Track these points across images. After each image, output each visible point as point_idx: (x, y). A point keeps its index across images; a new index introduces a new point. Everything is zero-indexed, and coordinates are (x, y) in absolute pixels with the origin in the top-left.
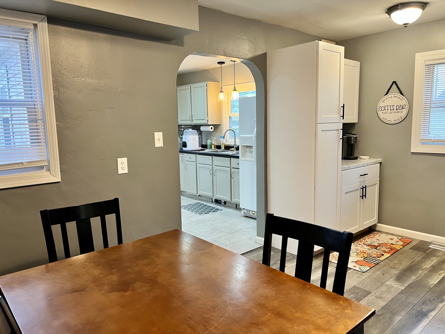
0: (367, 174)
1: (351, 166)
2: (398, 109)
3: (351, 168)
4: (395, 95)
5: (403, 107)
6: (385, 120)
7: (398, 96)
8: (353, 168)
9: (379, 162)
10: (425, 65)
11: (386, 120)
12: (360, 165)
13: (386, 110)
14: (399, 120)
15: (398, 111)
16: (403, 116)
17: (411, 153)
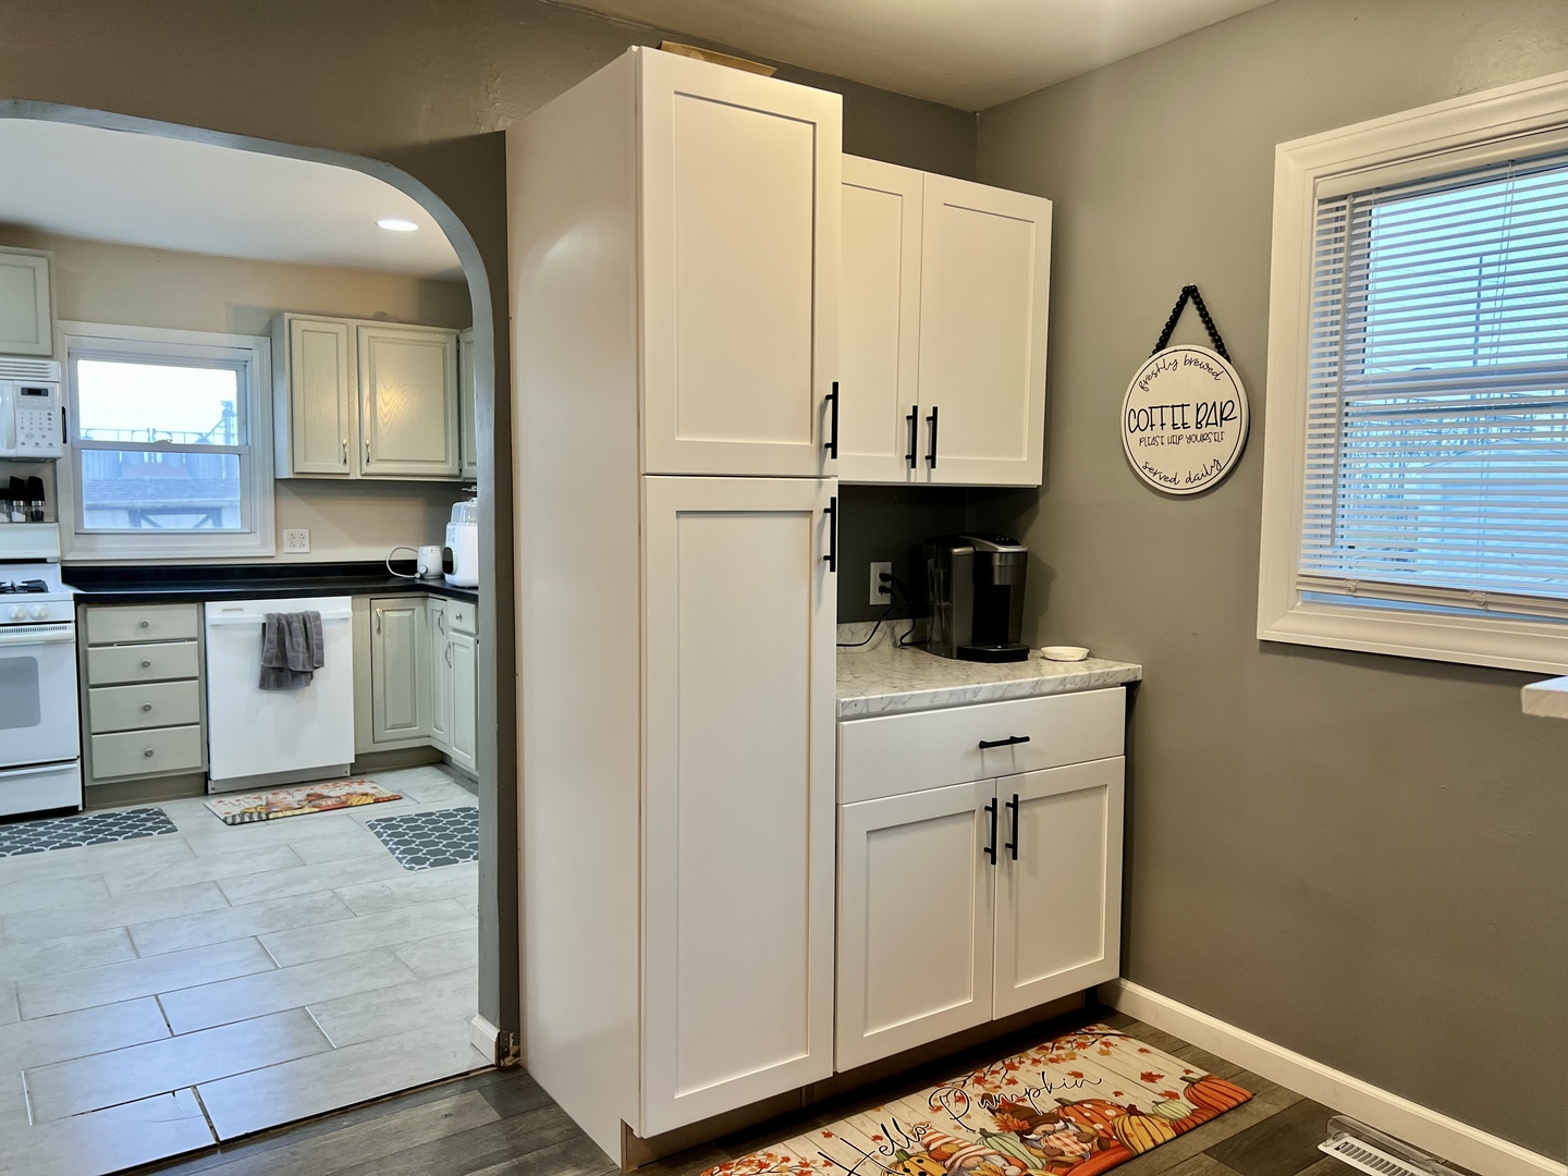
0: (1027, 739)
1: (911, 695)
2: (1204, 423)
3: (909, 705)
4: (1191, 355)
5: (1222, 413)
6: (1151, 475)
7: (1202, 358)
8: (927, 704)
9: (1122, 680)
10: (1321, 202)
11: (1156, 478)
12: (976, 692)
13: (1157, 427)
14: (1208, 478)
15: (1204, 430)
16: (1227, 461)
17: (1258, 645)
